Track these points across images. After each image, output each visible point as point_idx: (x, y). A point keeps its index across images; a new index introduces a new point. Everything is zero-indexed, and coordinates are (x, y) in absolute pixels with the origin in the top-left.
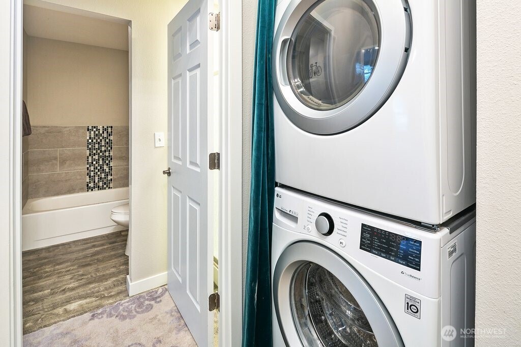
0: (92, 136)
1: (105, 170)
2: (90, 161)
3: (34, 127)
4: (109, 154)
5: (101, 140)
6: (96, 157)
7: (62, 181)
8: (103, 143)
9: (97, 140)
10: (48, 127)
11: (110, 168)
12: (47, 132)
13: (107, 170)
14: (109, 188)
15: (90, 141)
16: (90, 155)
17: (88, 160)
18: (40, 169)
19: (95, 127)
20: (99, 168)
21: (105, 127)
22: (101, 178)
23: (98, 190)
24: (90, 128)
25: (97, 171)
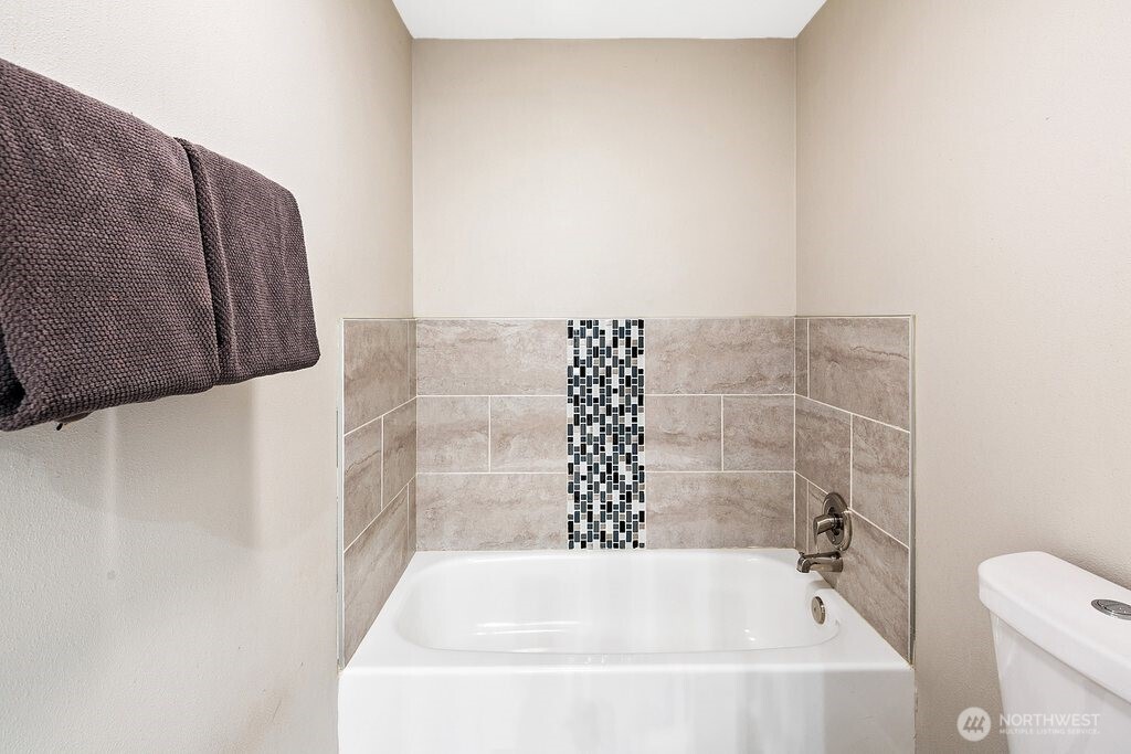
0: (583, 356)
1: (623, 477)
2: (577, 443)
3: (428, 322)
4: (635, 420)
5: (609, 369)
6: (594, 430)
7: (499, 503)
8: (615, 383)
9: (596, 369)
10: (463, 324)
11: (639, 474)
12: (462, 341)
13: (629, 481)
14: (635, 544)
15: (577, 371)
16: (577, 423)
17: (571, 440)
18: (443, 459)
19: (589, 324)
20: (603, 468)
21: (622, 324)
22: (610, 504)
23: (602, 546)
24: (577, 327)
25: (596, 478)
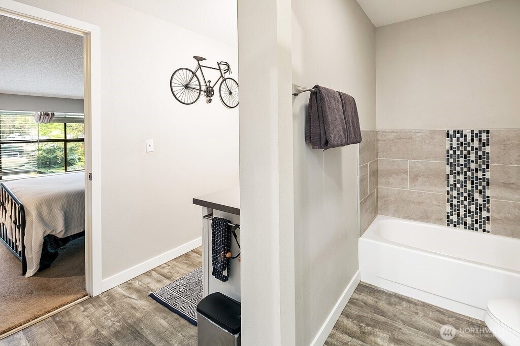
0: (455, 145)
1: (477, 200)
2: (451, 182)
3: (382, 131)
4: (484, 175)
5: (469, 152)
6: (461, 177)
7: (413, 202)
8: (472, 157)
9: (462, 152)
10: (397, 132)
11: (487, 200)
12: (396, 138)
13: (480, 201)
14: (484, 231)
15: (451, 152)
16: (451, 174)
17: (448, 181)
18: (389, 182)
19: (458, 132)
20: (466, 195)
21: (476, 132)
22: (469, 211)
23: (465, 228)
24: (451, 133)
25: (462, 198)
